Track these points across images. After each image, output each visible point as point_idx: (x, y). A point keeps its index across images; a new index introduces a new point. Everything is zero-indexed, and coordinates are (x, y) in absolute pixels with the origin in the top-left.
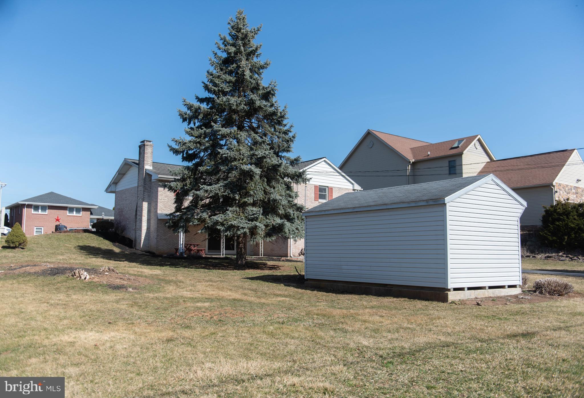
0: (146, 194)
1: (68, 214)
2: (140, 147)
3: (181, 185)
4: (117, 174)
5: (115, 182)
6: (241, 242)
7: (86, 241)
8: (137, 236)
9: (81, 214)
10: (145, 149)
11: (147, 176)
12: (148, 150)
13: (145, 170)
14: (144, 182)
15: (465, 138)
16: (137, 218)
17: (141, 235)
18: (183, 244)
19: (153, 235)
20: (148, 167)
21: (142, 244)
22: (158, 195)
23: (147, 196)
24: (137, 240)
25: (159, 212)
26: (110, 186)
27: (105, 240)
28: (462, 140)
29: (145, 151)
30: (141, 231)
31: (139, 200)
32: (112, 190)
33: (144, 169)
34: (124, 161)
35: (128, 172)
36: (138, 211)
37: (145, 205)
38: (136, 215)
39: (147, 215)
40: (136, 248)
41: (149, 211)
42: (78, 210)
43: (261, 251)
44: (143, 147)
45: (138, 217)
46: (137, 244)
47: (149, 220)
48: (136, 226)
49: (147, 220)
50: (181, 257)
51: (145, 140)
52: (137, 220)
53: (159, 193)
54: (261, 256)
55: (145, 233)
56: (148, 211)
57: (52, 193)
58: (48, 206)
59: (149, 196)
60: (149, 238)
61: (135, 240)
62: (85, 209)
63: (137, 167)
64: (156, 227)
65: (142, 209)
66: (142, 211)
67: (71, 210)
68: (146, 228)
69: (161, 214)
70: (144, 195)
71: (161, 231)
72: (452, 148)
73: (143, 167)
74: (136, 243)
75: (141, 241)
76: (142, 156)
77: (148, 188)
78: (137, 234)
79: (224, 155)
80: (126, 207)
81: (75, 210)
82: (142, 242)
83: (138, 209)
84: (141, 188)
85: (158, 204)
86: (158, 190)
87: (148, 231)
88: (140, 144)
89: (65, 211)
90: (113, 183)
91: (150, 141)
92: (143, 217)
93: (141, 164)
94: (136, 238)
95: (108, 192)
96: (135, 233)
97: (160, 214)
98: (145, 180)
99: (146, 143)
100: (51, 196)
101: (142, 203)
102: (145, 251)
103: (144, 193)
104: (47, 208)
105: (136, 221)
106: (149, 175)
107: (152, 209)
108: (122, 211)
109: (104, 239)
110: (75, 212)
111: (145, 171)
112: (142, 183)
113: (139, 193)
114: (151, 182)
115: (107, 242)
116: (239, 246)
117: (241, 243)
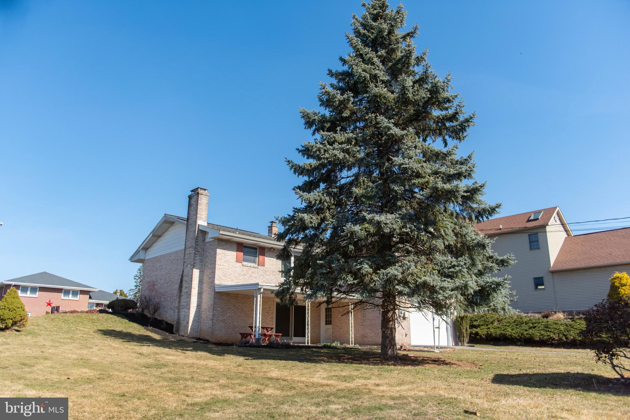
0: (198, 258)
1: (63, 297)
2: (190, 197)
3: (317, 219)
4: (151, 235)
5: (146, 247)
6: (391, 319)
7: (105, 323)
8: (182, 316)
9: (79, 297)
10: (199, 199)
11: (200, 234)
12: (203, 201)
13: (197, 226)
14: (196, 242)
15: (543, 210)
16: (183, 292)
17: (189, 315)
18: (259, 326)
19: (207, 314)
20: (202, 222)
21: (190, 327)
22: (217, 259)
23: (198, 261)
24: (182, 322)
25: (217, 282)
26: (137, 252)
27: (131, 322)
28: (540, 212)
29: (199, 201)
30: (189, 309)
31: (186, 266)
32: (141, 258)
33: (196, 224)
34: (163, 217)
35: (166, 234)
36: (184, 282)
37: (196, 273)
38: (181, 286)
39: (198, 287)
40: (180, 334)
41: (201, 282)
42: (75, 293)
43: (352, 338)
44: (195, 198)
45: (184, 290)
46: (182, 328)
47: (200, 294)
48: (179, 302)
49: (198, 293)
50: (257, 345)
51: (198, 188)
52: (183, 294)
53: (217, 257)
54: (352, 344)
55: (194, 312)
56: (199, 281)
57: (45, 273)
58: (40, 287)
59: (201, 261)
60: (199, 319)
61: (178, 323)
62: (83, 292)
63: (184, 223)
64: (212, 302)
65: (192, 278)
66: (192, 281)
67: (67, 292)
68: (196, 305)
69: (219, 285)
70: (195, 260)
71: (218, 309)
72: (529, 221)
73: (196, 222)
74: (179, 326)
75: (188, 323)
76: (193, 208)
77: (200, 251)
78: (182, 314)
79: (403, 166)
80: (161, 279)
81: (71, 292)
82: (190, 324)
83: (184, 279)
84: (191, 251)
85: (216, 272)
86: (216, 252)
87: (198, 310)
88: (190, 193)
89: (59, 294)
90: (143, 249)
91: (205, 190)
92: (192, 289)
93: (192, 219)
94: (179, 319)
95: (133, 260)
96: (179, 312)
97: (217, 285)
98: (197, 239)
99: (200, 191)
100: (44, 276)
101: (193, 270)
102: (196, 337)
103: (195, 257)
104: (38, 290)
105: (180, 296)
106: (203, 233)
107: (206, 279)
108: (154, 285)
109: (129, 321)
110: (71, 295)
111: (197, 228)
112: (192, 243)
113: (187, 257)
114: (205, 242)
115: (135, 325)
116: (389, 325)
117: (390, 321)
